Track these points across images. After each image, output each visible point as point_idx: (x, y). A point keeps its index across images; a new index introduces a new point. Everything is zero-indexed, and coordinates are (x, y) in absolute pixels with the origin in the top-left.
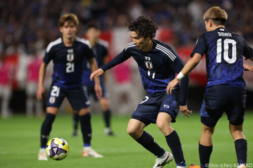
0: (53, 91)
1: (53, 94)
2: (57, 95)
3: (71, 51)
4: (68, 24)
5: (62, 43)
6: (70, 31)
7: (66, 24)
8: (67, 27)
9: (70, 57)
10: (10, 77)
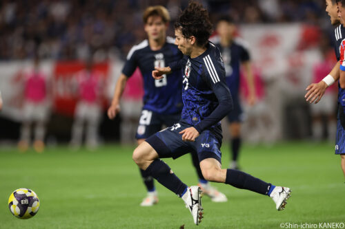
0: (143, 117)
1: (142, 122)
2: (148, 122)
3: (160, 56)
4: (153, 20)
5: (148, 47)
6: (156, 30)
7: (150, 20)
8: (151, 24)
9: (160, 65)
10: (98, 93)
